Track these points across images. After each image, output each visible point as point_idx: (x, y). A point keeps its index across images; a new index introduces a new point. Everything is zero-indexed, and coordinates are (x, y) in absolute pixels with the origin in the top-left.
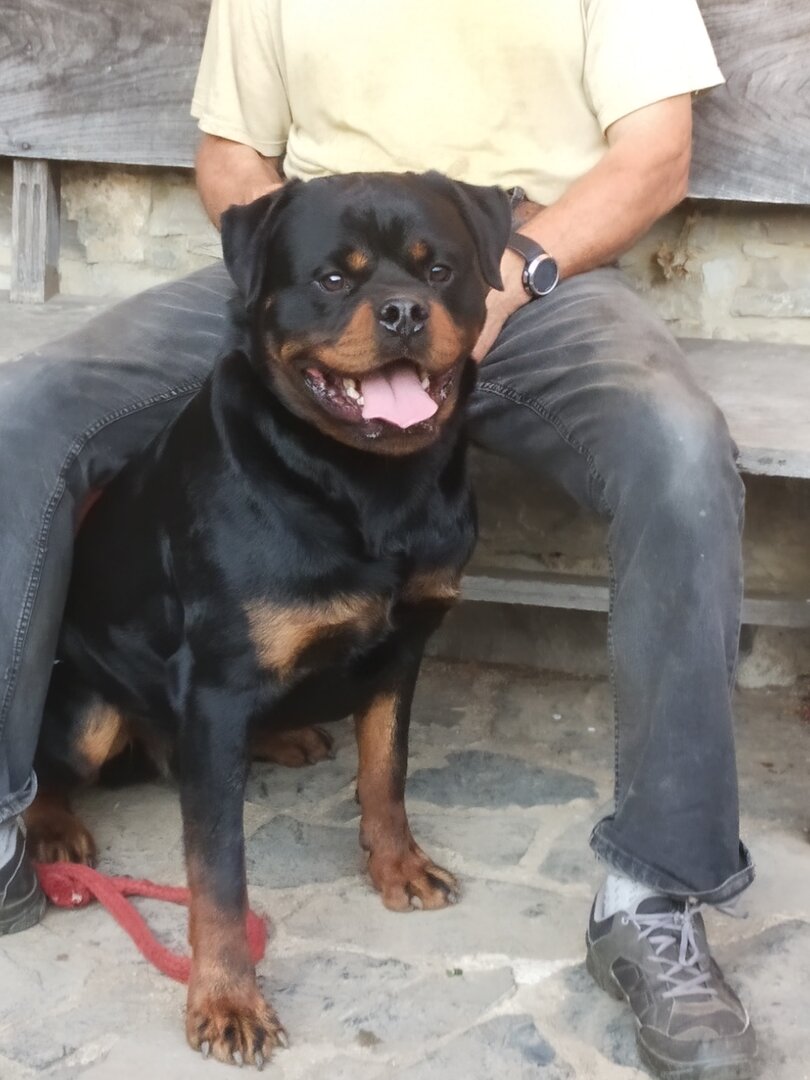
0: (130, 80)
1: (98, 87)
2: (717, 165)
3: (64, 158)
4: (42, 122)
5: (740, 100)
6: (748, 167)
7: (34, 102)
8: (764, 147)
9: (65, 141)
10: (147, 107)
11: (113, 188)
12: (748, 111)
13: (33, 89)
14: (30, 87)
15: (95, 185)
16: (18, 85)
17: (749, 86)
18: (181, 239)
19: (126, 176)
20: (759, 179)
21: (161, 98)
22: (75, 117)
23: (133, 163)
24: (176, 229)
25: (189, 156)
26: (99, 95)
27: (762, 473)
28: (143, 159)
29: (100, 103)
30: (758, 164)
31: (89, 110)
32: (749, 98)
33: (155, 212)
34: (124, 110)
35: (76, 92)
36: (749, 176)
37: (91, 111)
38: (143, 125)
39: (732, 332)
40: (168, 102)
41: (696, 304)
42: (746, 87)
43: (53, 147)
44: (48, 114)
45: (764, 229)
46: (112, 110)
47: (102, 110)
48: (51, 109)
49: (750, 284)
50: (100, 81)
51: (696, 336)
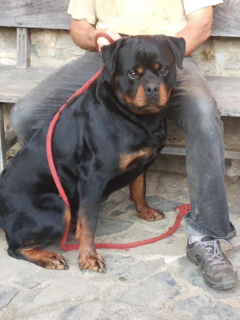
0: (50, 4)
1: (41, 6)
2: (220, 26)
3: (31, 27)
4: (25, 17)
5: (227, 7)
6: (229, 26)
7: (22, 11)
8: (234, 20)
9: (31, 22)
10: (55, 12)
11: (45, 35)
12: (229, 10)
13: (22, 7)
14: (21, 7)
15: (40, 34)
16: (18, 6)
17: (229, 3)
18: (65, 49)
19: (49, 31)
20: (233, 30)
21: (59, 9)
22: (34, 15)
23: (51, 28)
24: (63, 47)
25: (68, 26)
26: (41, 9)
27: (234, 116)
28: (54, 27)
29: (41, 11)
30: (232, 26)
31: (38, 13)
32: (229, 6)
33: (57, 42)
34: (48, 13)
35: (34, 8)
36: (229, 29)
37: (39, 13)
38: (54, 17)
39: (225, 74)
40: (61, 10)
41: (214, 66)
42: (228, 3)
43: (28, 24)
44: (26, 14)
45: (234, 44)
46: (45, 13)
47: (42, 13)
48: (27, 13)
49: (230, 60)
50: (41, 4)
51: (215, 75)
